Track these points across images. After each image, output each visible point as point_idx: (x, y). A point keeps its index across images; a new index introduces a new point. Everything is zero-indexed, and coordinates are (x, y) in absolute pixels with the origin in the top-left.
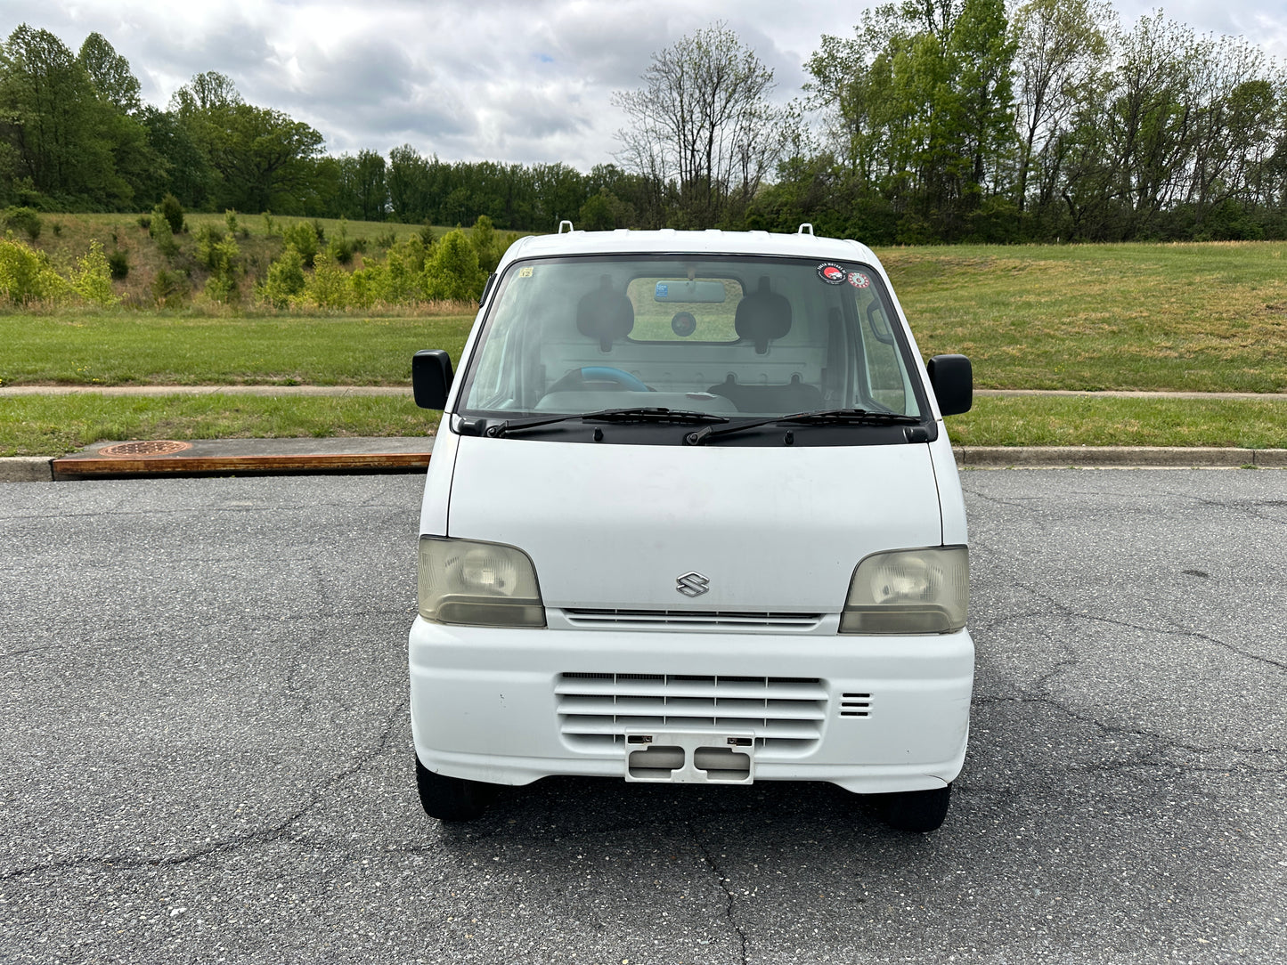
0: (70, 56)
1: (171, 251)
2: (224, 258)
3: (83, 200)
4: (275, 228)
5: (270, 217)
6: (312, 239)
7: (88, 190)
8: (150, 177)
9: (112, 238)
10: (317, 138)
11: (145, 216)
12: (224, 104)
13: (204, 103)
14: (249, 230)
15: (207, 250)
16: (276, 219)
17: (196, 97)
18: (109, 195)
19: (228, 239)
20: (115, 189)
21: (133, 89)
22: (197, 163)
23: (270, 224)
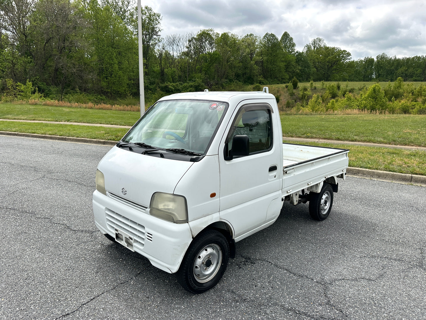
0: (277, 39)
1: (292, 94)
2: (306, 96)
3: (275, 80)
4: (324, 86)
5: (324, 82)
6: (335, 89)
7: (276, 78)
8: (294, 72)
9: (277, 91)
10: (349, 54)
11: (287, 84)
12: (321, 47)
13: (314, 48)
14: (317, 87)
15: (302, 94)
16: (326, 83)
17: (312, 46)
18: (282, 79)
19: (308, 90)
20: (284, 77)
21: (293, 46)
22: (308, 67)
23: (323, 84)
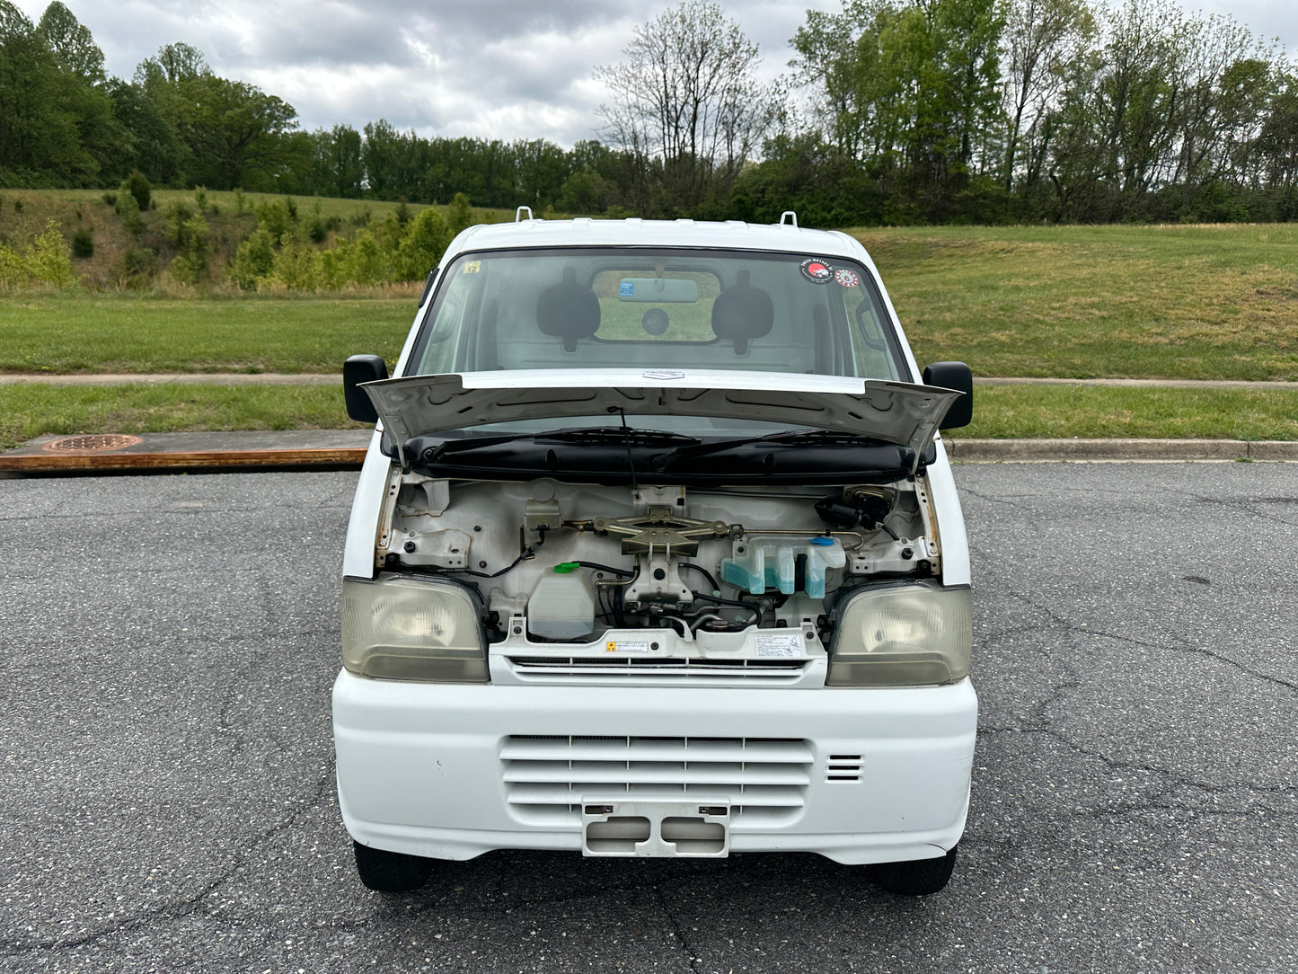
0: (28, 25)
1: (137, 229)
2: (194, 237)
3: (47, 175)
4: (246, 206)
5: (242, 195)
6: (285, 217)
7: (47, 164)
8: (116, 152)
9: (75, 215)
10: (290, 112)
11: (111, 192)
12: (193, 76)
13: (172, 75)
14: (220, 207)
15: (176, 228)
16: (248, 196)
17: (164, 69)
18: (75, 170)
19: (197, 216)
20: (82, 165)
21: (96, 60)
22: (163, 137)
23: (241, 201)
